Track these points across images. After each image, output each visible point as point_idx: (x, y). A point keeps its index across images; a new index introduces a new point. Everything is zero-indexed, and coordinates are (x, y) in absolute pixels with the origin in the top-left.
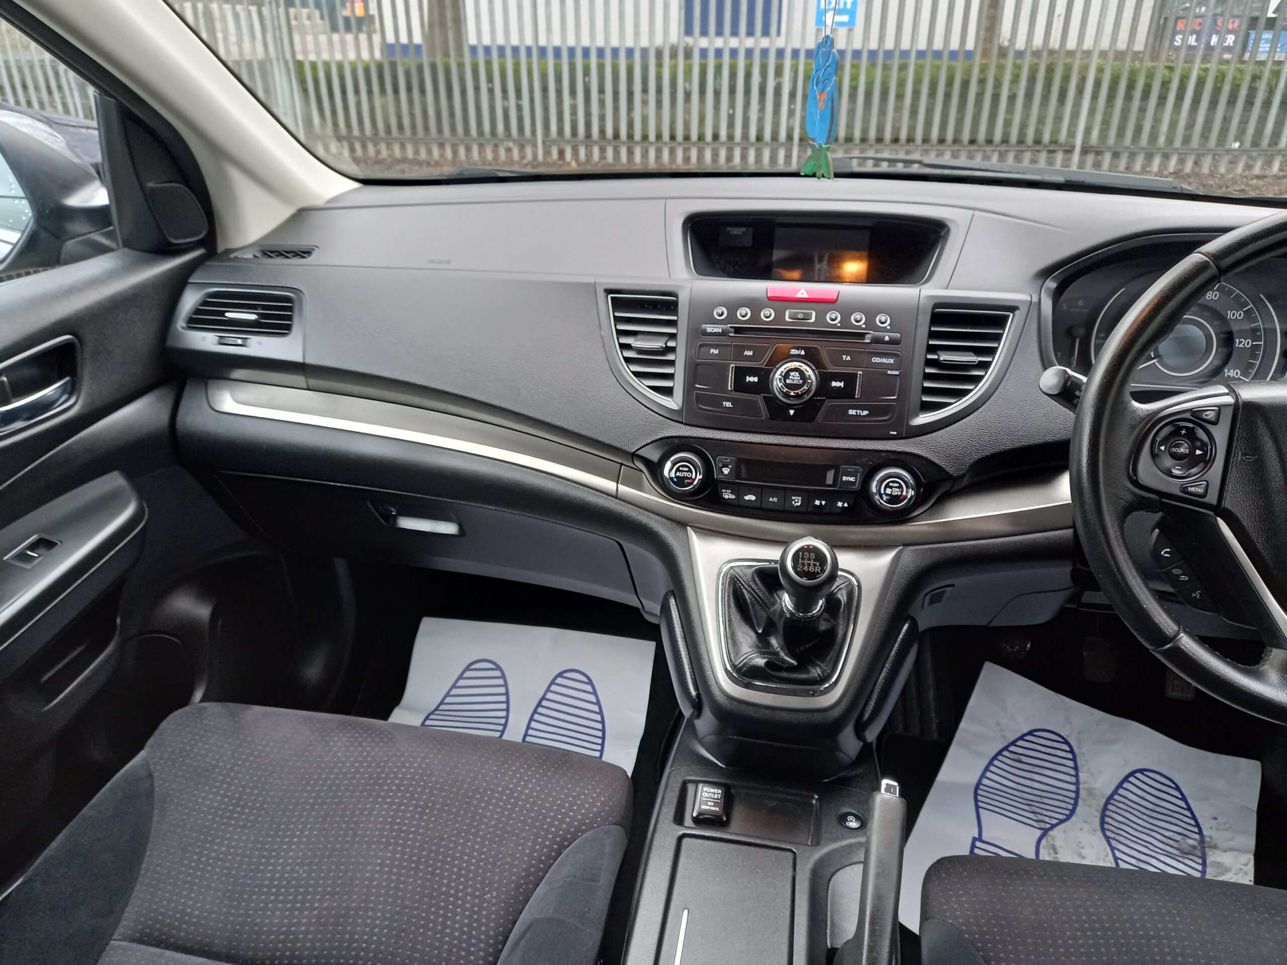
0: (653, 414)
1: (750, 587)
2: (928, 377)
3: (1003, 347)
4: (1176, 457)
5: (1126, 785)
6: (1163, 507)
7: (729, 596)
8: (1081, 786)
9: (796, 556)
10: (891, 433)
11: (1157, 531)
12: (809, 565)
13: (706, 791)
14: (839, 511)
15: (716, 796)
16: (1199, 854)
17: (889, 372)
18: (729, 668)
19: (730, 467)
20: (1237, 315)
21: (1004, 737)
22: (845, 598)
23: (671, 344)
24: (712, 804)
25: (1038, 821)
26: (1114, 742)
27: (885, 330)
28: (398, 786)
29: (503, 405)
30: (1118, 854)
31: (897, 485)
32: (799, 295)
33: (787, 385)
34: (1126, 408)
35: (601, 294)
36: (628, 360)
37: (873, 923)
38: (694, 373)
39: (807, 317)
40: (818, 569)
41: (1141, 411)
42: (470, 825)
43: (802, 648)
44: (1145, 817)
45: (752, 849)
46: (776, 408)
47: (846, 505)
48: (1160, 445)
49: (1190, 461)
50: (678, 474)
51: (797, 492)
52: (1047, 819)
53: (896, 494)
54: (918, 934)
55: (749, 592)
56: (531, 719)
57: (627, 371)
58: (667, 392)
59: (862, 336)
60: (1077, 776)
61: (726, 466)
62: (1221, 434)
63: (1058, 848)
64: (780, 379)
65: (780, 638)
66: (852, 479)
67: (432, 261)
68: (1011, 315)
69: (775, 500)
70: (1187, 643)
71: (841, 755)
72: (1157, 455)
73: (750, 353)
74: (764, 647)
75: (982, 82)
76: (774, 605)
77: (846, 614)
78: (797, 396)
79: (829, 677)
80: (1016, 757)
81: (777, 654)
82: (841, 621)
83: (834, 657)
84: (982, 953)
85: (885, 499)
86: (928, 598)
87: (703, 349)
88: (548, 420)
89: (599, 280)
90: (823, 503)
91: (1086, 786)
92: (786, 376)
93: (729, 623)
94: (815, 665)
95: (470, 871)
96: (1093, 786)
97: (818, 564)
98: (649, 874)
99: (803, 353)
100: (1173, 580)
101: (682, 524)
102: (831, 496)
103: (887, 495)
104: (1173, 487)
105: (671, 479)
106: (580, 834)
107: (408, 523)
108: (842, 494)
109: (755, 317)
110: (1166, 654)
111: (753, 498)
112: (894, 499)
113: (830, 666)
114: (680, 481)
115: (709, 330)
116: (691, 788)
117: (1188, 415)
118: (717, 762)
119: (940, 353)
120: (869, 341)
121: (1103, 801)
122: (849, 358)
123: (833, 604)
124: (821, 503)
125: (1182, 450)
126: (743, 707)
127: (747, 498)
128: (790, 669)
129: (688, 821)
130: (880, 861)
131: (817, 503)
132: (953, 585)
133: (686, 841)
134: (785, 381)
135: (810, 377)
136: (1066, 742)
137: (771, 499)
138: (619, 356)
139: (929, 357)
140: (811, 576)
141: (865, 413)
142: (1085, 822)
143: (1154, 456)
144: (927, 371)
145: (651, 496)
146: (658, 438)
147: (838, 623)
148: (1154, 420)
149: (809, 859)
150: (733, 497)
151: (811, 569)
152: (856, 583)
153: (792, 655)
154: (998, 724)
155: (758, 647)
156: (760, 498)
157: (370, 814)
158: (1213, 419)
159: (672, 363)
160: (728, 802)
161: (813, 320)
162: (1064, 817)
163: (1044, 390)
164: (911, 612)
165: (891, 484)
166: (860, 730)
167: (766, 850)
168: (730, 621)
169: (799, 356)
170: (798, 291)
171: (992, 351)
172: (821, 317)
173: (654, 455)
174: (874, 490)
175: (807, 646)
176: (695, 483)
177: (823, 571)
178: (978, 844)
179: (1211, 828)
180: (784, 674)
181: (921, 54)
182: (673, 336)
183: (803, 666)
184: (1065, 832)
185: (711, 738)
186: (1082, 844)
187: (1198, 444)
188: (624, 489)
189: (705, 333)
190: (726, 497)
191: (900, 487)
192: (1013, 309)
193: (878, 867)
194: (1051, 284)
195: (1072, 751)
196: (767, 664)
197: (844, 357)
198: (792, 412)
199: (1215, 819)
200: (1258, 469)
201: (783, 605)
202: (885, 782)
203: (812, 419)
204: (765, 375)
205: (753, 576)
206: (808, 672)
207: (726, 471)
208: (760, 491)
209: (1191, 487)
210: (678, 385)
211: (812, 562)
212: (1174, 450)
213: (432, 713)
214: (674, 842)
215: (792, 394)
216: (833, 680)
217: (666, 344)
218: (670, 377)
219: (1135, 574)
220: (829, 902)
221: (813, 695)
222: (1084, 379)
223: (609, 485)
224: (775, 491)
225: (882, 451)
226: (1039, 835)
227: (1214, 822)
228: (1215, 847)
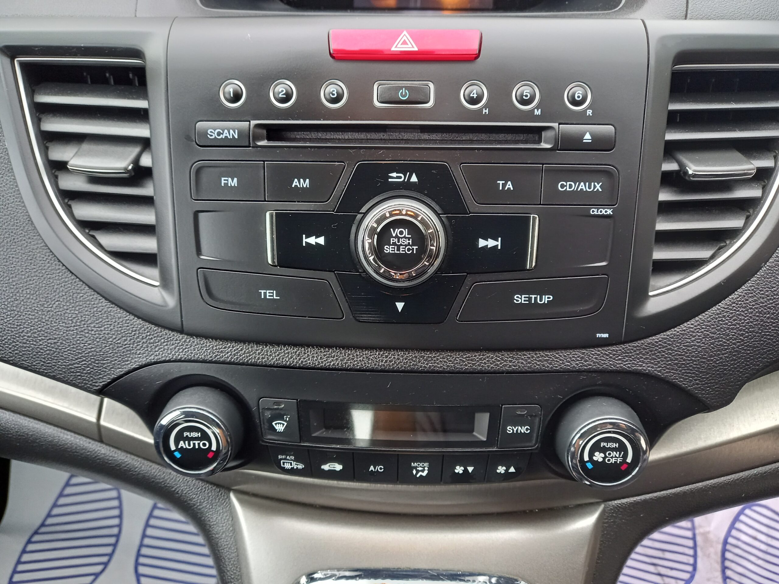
2: (663, 210)
8: (697, 531)
10: (598, 335)
17: (594, 211)
19: (287, 416)
23: (145, 161)
27: (581, 118)
31: (615, 445)
32: (398, 47)
38: (193, 229)
39: (419, 97)
47: (512, 470)
50: (181, 444)
53: (613, 461)
57: (64, 218)
59: (536, 133)
61: (279, 416)
66: (523, 430)
69: (380, 468)
73: (305, 183)
90: (470, 469)
92: (384, 233)
96: (707, 529)
99: (414, 178)
103: (595, 463)
105: (170, 453)
108: (505, 455)
109: (308, 101)
114: (187, 458)
115: (213, 134)
119: (684, 157)
120: (549, 146)
121: (720, 547)
122: (509, 185)
124: (466, 471)
131: (459, 469)
134: (382, 245)
137: (372, 468)
139: (664, 167)
141: (546, 299)
144: (663, 197)
156: (350, 467)
159: (148, 201)
161: (431, 104)
162: (689, 575)
165: (603, 444)
169: (407, 186)
170: (395, 35)
172: (448, 94)
182: (145, 144)
188: (113, 429)
189: (204, 141)
191: (621, 449)
197: (501, 183)
198: (400, 306)
203: (440, 317)
207: (280, 427)
208: (351, 458)
215: (397, 274)
217: (136, 160)
218: (149, 230)
223: (84, 416)
224: (377, 456)
225: (579, 371)
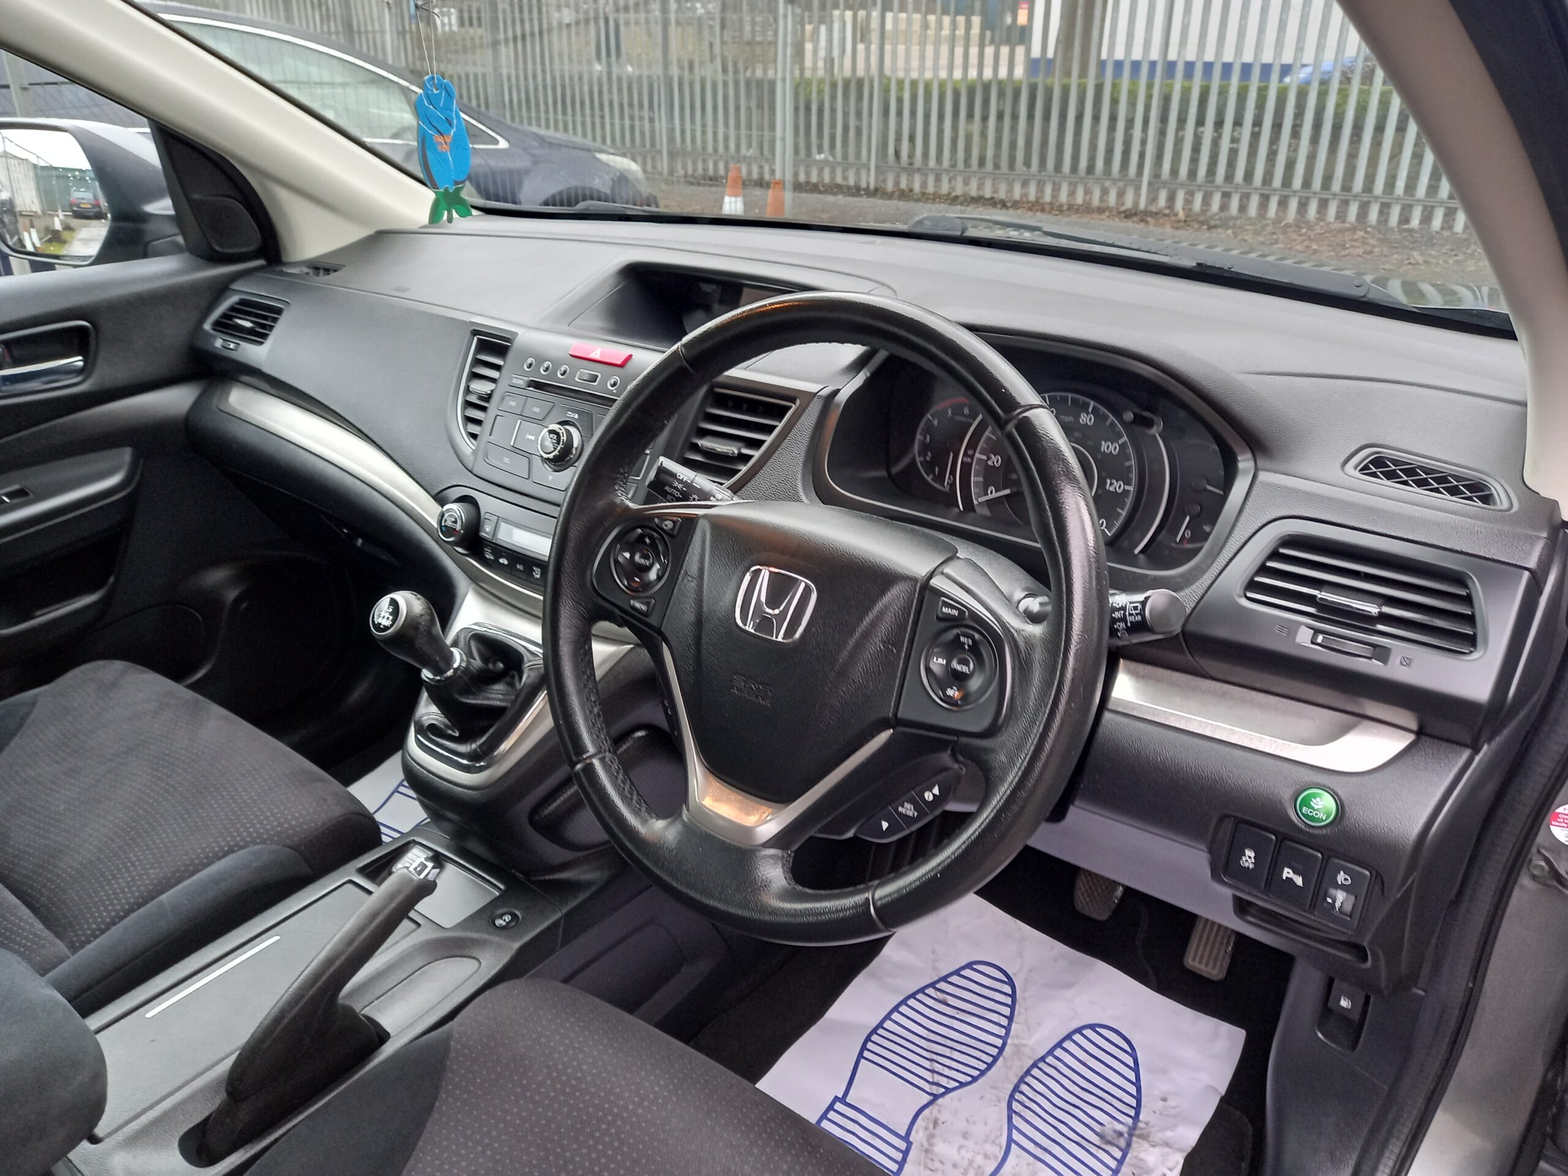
5: (1068, 1044)
8: (1009, 1041)
16: (1122, 1143)
20: (1111, 448)
21: (935, 969)
25: (932, 1083)
26: (1069, 985)
30: (1016, 1136)
44: (1075, 1089)
52: (945, 1081)
60: (1008, 1029)
80: (940, 996)
91: (1016, 1041)
136: (1011, 983)
142: (993, 1088)
154: (933, 953)
162: (970, 1079)
178: (838, 1106)
179: (1155, 1112)
184: (960, 1100)
195: (1013, 996)
199: (1165, 1100)
216: (488, 760)
226: (925, 1102)
227: (1162, 1103)
228: (1144, 1137)
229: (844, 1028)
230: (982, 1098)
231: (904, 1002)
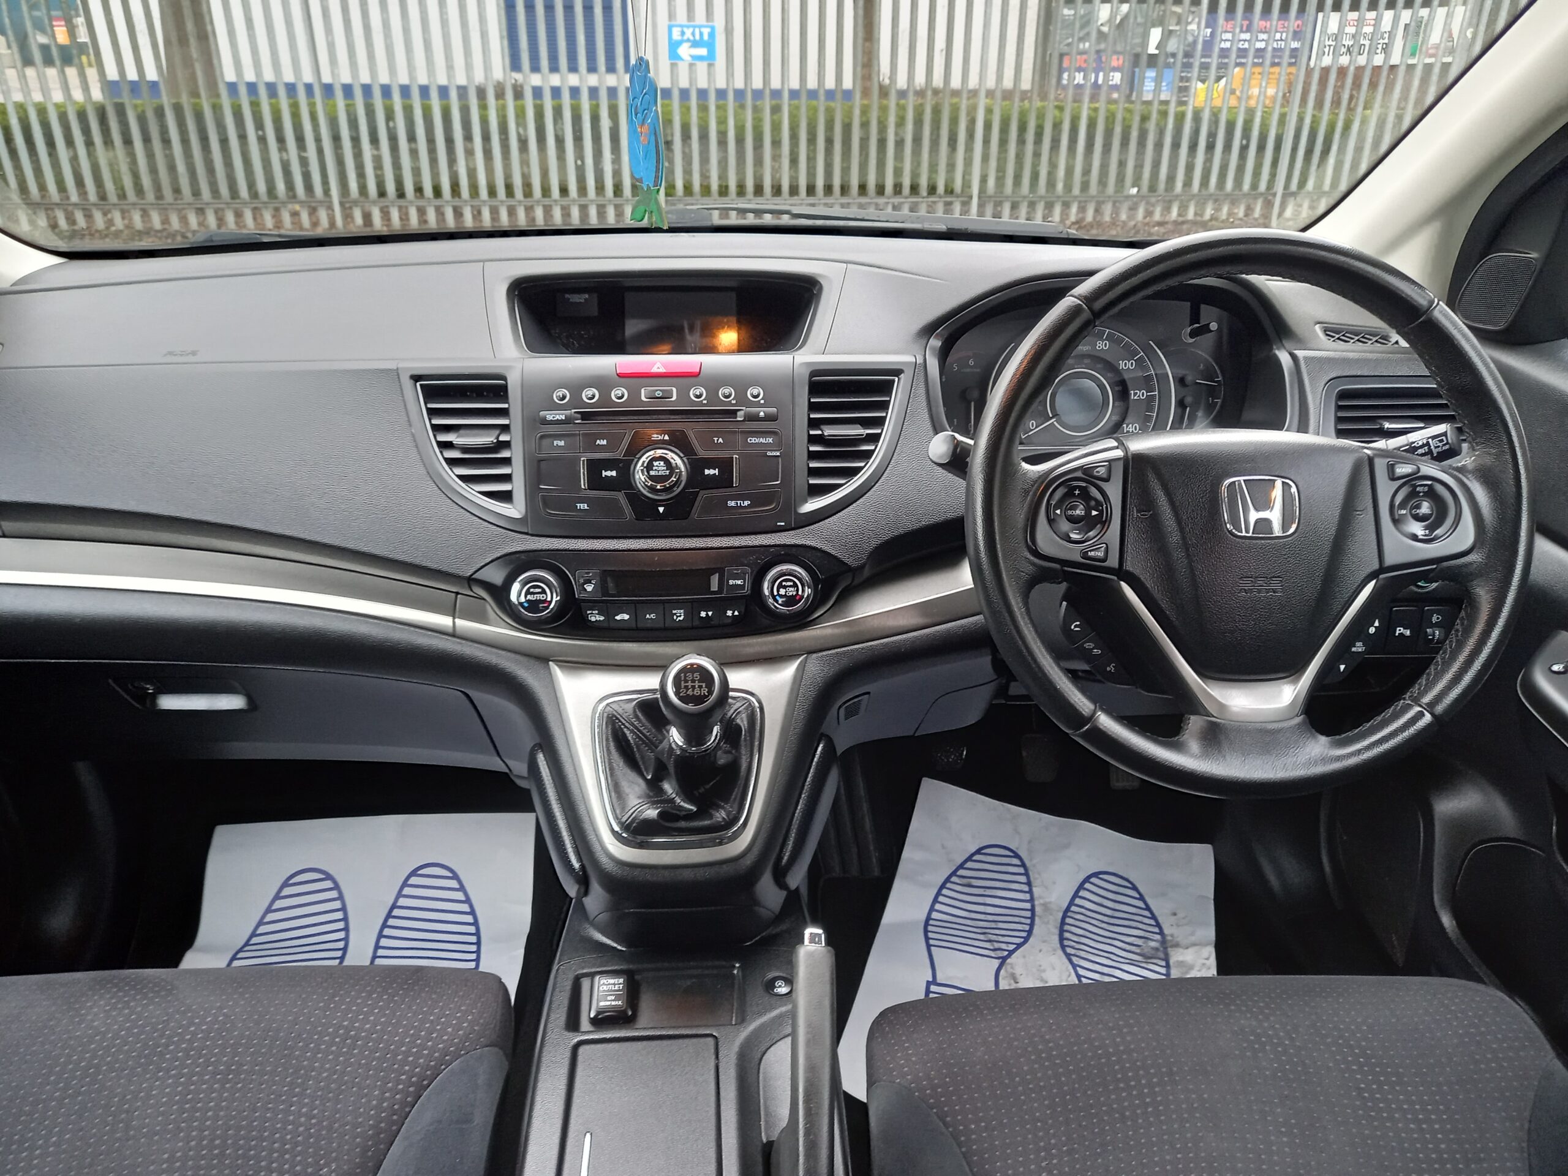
0: (490, 526)
1: (632, 724)
2: (813, 456)
3: (892, 416)
4: (1072, 520)
5: (1082, 893)
6: (1067, 577)
7: (607, 740)
8: (1036, 903)
9: (677, 678)
10: (779, 524)
11: (1064, 603)
12: (693, 687)
13: (604, 984)
14: (730, 621)
15: (617, 988)
16: (1162, 955)
17: (769, 454)
18: (617, 828)
19: (593, 582)
20: (1129, 365)
21: (951, 861)
22: (746, 723)
23: (504, 438)
24: (613, 998)
25: (995, 950)
26: (1067, 846)
27: (758, 404)
28: (186, 1052)
29: (288, 532)
30: (1079, 970)
31: (792, 584)
32: (655, 370)
33: (651, 478)
34: (1016, 471)
35: (407, 383)
36: (452, 462)
37: (808, 1100)
38: (537, 472)
39: (667, 396)
40: (705, 691)
41: (1032, 474)
42: (292, 1085)
43: (702, 790)
44: (1103, 925)
45: (665, 1043)
46: (643, 507)
47: (736, 613)
48: (1056, 508)
49: (1087, 523)
50: (529, 597)
51: (678, 604)
52: (1004, 946)
53: (791, 594)
54: (865, 1101)
55: (632, 731)
56: (381, 936)
57: (451, 475)
58: (505, 497)
59: (734, 413)
60: (1030, 892)
61: (589, 582)
62: (1114, 491)
63: (1018, 976)
64: (642, 470)
65: (674, 782)
66: (739, 582)
67: (170, 353)
68: (896, 379)
69: (653, 616)
70: (1105, 721)
71: (762, 910)
72: (1054, 520)
73: (604, 442)
74: (656, 795)
75: (865, 125)
76: (661, 742)
77: (748, 742)
78: (666, 490)
79: (738, 820)
80: (965, 881)
81: (672, 801)
82: (743, 751)
83: (739, 794)
84: (935, 1110)
85: (780, 602)
86: (842, 711)
87: (546, 442)
88: (351, 545)
89: (401, 365)
90: (710, 613)
91: (1042, 901)
92: (649, 466)
93: (611, 771)
94: (718, 807)
95: (297, 1144)
96: (1048, 900)
97: (704, 685)
98: (538, 1099)
99: (667, 437)
100: (1086, 656)
101: (542, 659)
102: (720, 603)
103: (781, 596)
104: (1073, 553)
105: (521, 604)
106: (443, 1067)
107: (170, 702)
108: (731, 601)
109: (605, 398)
110: (1084, 736)
111: (626, 617)
112: (791, 601)
113: (736, 806)
114: (533, 606)
115: (550, 418)
116: (585, 983)
117: (1079, 474)
118: (615, 945)
119: (822, 427)
120: (741, 419)
121: (1061, 915)
122: (721, 440)
123: (731, 732)
124: (707, 615)
125: (1078, 512)
126: (637, 872)
127: (618, 618)
128: (689, 816)
129: (585, 1025)
130: (809, 1025)
131: (703, 614)
132: (868, 693)
133: (582, 1050)
134: (648, 473)
135: (677, 467)
136: (1017, 856)
137: (648, 616)
138: (438, 458)
139: (812, 432)
140: (699, 700)
141: (746, 503)
142: (1044, 942)
143: (1051, 521)
144: (812, 448)
145: (500, 630)
146: (499, 555)
147: (740, 753)
148: (1046, 482)
149: (734, 1041)
150: (602, 618)
151: (697, 692)
152: (757, 704)
153: (689, 799)
154: (943, 847)
155: (649, 797)
156: (635, 616)
157: (149, 1096)
158: (1105, 476)
159: (507, 461)
160: (633, 993)
161: (674, 398)
162: (1022, 940)
163: (934, 459)
164: (824, 729)
165: (784, 583)
166: (780, 876)
167: (681, 1041)
168: (612, 769)
169: (663, 442)
170: (654, 364)
171: (880, 422)
172: (683, 393)
173: (496, 576)
174: (766, 592)
175: (708, 787)
176: (552, 606)
177: (710, 692)
178: (933, 988)
179: (1172, 925)
180: (683, 824)
181: (794, 94)
182: (505, 428)
183: (704, 811)
184: (1024, 957)
185: (604, 917)
186: (1042, 968)
187: (1093, 503)
188: (464, 624)
189: (545, 422)
190: (593, 619)
191: (795, 585)
192: (897, 372)
193: (808, 1033)
194: (935, 343)
195: (1023, 865)
196: (660, 814)
197: (716, 439)
198: (661, 509)
199: (1175, 914)
200: (1154, 525)
201: (672, 740)
202: (809, 931)
203: (686, 515)
204: (625, 467)
205: (635, 711)
206: (711, 817)
207: (589, 588)
208: (634, 608)
209: (1091, 551)
210: (518, 487)
211: (697, 684)
212: (1070, 512)
213: (240, 950)
214: (568, 1054)
215: (658, 487)
216: (741, 822)
217: (497, 438)
218: (507, 478)
219: (1045, 653)
220: (761, 1088)
221: (721, 844)
222: (971, 442)
223: (443, 621)
224: (651, 605)
225: (770, 546)
226: (997, 966)
227: (1173, 918)
228: (1177, 945)
229: (901, 927)
230: (1040, 951)
231: (939, 893)
